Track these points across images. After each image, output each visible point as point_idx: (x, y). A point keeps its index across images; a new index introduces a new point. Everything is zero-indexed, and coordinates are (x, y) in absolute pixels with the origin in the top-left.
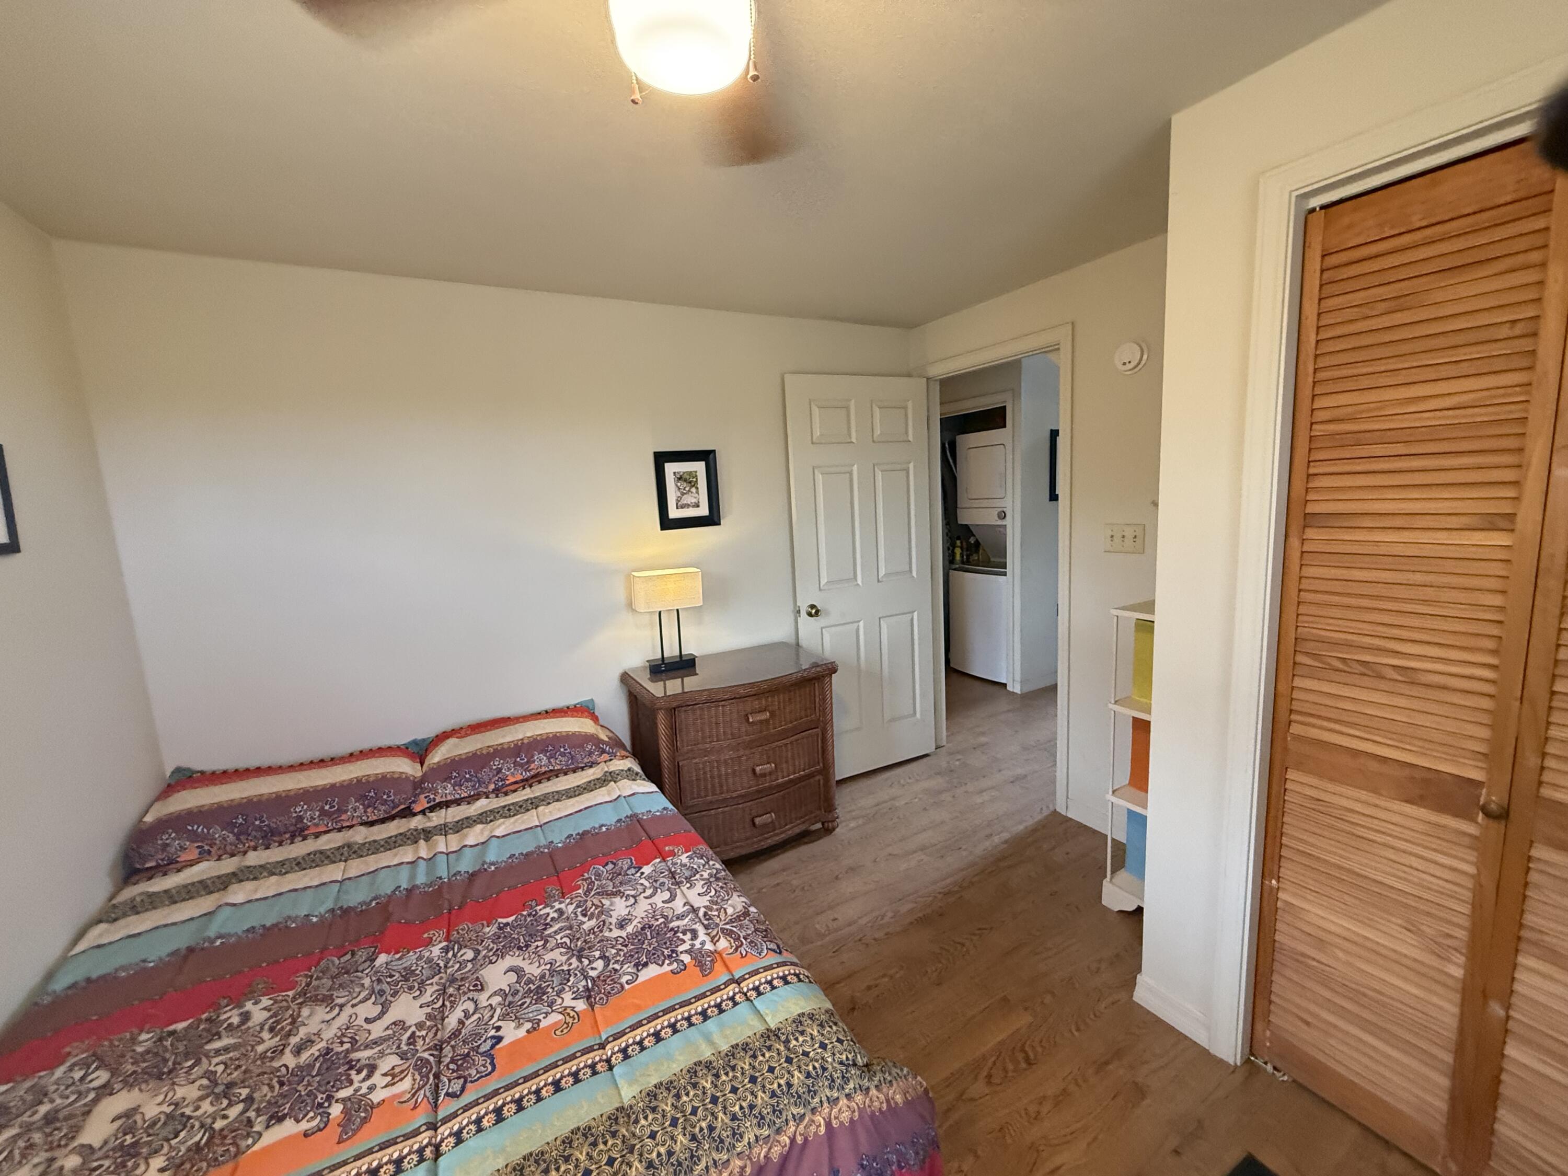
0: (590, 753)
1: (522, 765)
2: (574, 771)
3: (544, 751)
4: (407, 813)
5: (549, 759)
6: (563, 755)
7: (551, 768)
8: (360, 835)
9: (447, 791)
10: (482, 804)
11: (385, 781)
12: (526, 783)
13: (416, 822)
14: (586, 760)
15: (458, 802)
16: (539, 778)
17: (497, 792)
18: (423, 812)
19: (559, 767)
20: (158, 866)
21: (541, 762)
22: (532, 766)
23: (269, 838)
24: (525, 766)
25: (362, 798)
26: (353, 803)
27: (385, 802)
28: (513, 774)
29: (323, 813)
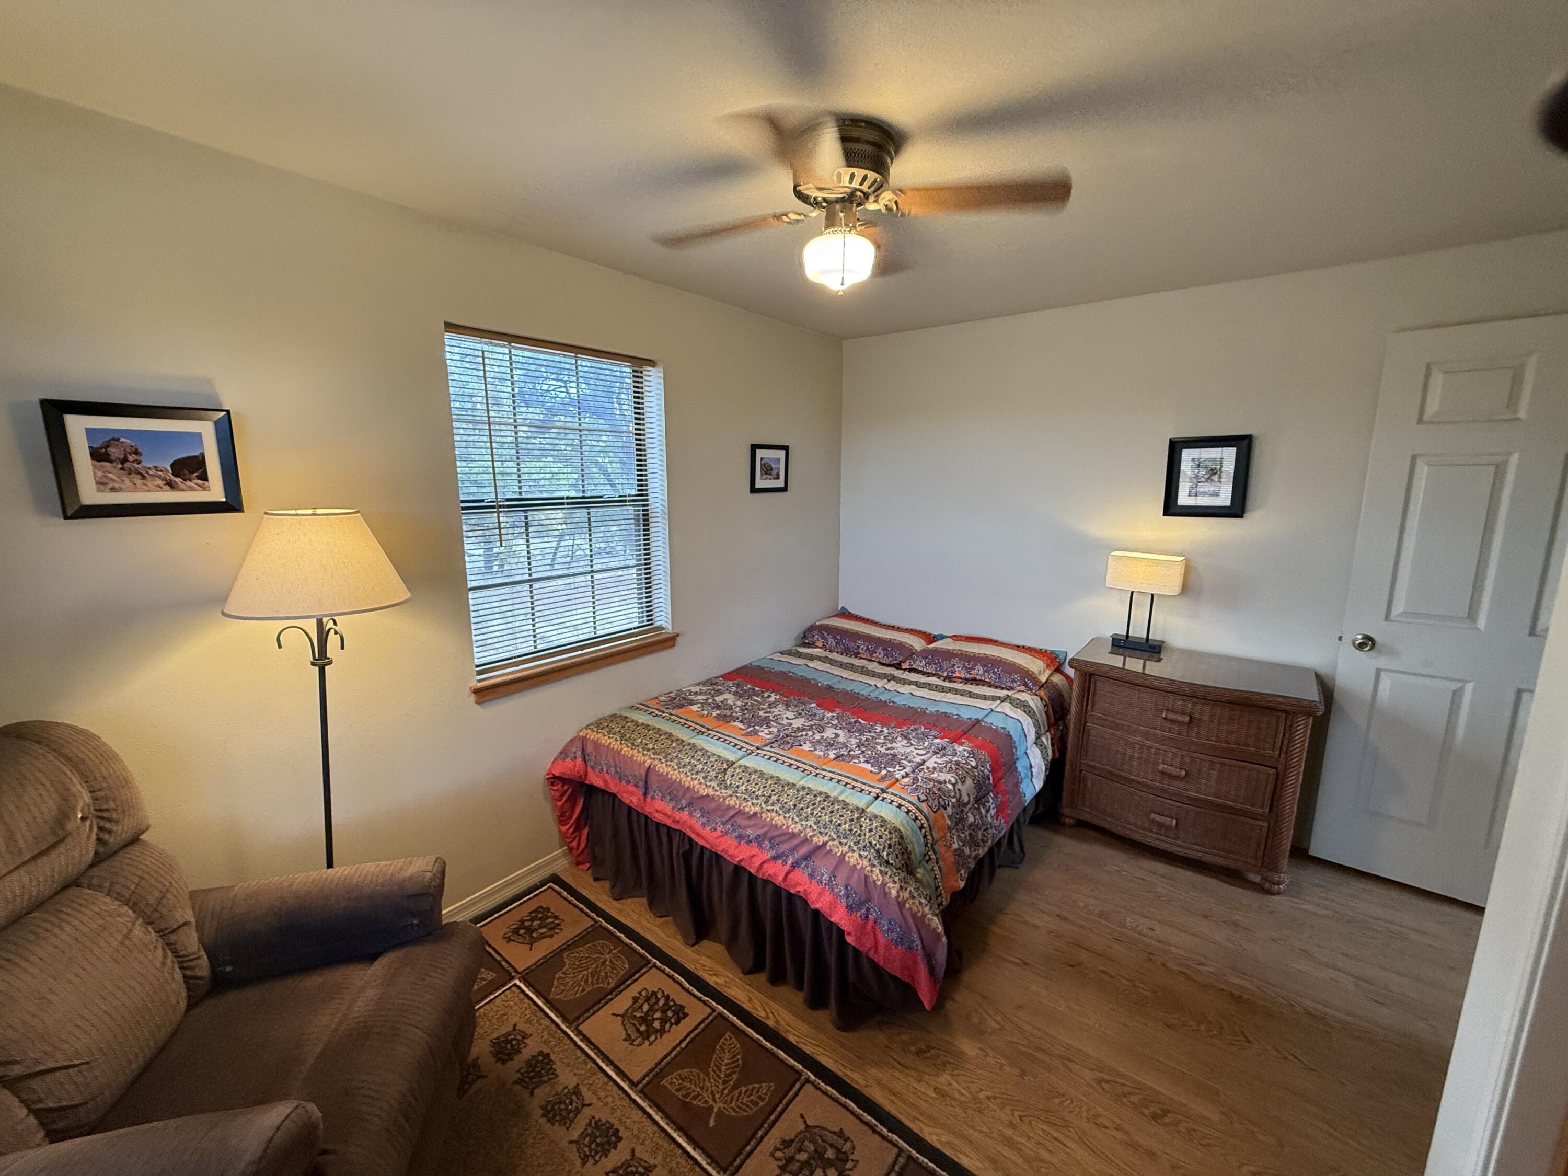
0: (1013, 681)
1: (967, 669)
2: (996, 688)
3: (984, 666)
4: (898, 666)
5: (985, 671)
6: (995, 673)
7: (983, 678)
8: (874, 667)
9: (920, 664)
10: (933, 680)
11: (901, 646)
12: (967, 681)
13: (897, 673)
14: (1008, 684)
15: (923, 673)
16: (974, 681)
17: (945, 679)
18: (905, 670)
19: (988, 680)
20: (808, 643)
21: (978, 672)
22: (973, 672)
23: (846, 652)
24: (969, 670)
25: (885, 649)
26: (880, 650)
27: (892, 657)
28: (960, 672)
29: (868, 649)
